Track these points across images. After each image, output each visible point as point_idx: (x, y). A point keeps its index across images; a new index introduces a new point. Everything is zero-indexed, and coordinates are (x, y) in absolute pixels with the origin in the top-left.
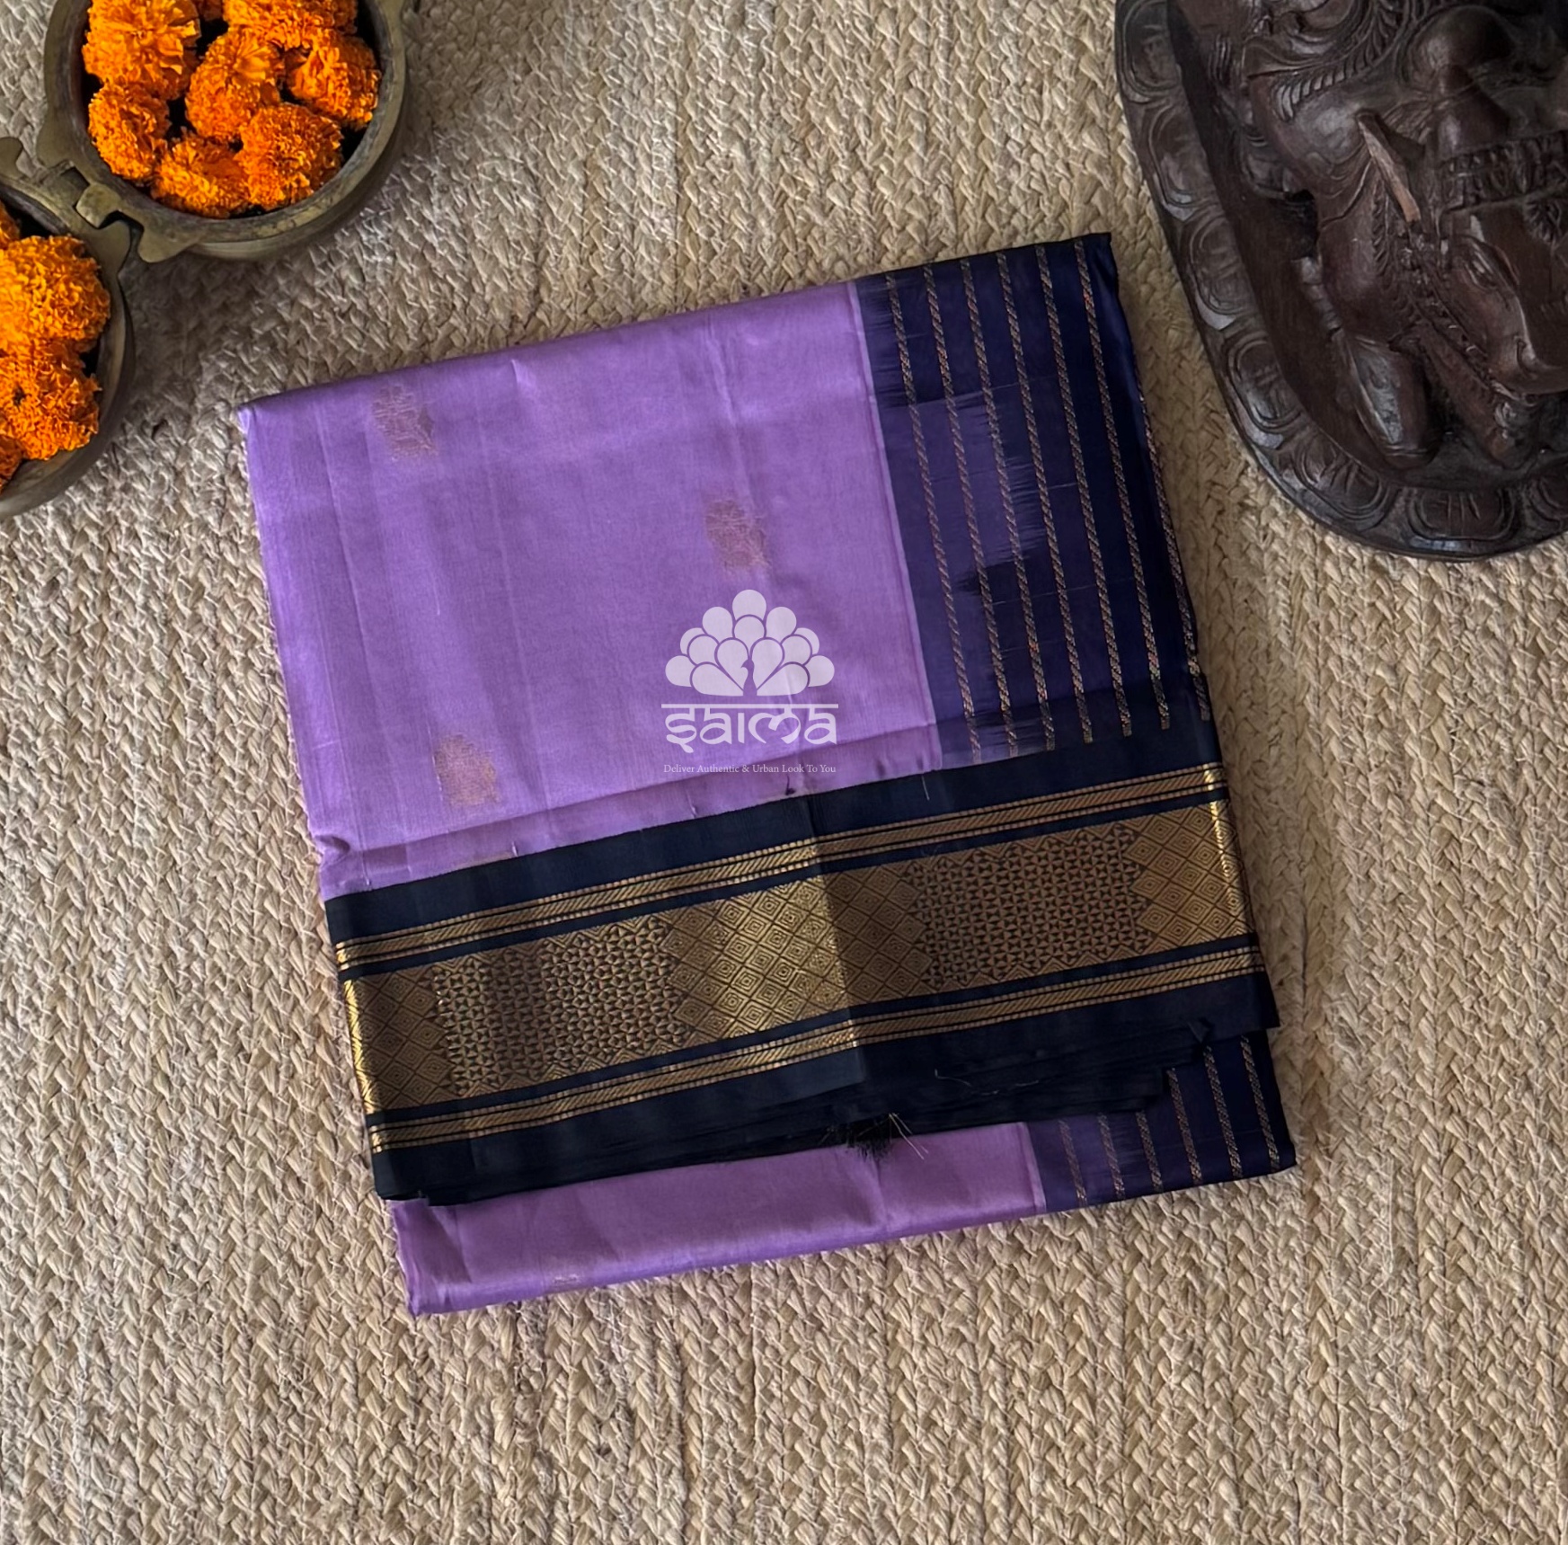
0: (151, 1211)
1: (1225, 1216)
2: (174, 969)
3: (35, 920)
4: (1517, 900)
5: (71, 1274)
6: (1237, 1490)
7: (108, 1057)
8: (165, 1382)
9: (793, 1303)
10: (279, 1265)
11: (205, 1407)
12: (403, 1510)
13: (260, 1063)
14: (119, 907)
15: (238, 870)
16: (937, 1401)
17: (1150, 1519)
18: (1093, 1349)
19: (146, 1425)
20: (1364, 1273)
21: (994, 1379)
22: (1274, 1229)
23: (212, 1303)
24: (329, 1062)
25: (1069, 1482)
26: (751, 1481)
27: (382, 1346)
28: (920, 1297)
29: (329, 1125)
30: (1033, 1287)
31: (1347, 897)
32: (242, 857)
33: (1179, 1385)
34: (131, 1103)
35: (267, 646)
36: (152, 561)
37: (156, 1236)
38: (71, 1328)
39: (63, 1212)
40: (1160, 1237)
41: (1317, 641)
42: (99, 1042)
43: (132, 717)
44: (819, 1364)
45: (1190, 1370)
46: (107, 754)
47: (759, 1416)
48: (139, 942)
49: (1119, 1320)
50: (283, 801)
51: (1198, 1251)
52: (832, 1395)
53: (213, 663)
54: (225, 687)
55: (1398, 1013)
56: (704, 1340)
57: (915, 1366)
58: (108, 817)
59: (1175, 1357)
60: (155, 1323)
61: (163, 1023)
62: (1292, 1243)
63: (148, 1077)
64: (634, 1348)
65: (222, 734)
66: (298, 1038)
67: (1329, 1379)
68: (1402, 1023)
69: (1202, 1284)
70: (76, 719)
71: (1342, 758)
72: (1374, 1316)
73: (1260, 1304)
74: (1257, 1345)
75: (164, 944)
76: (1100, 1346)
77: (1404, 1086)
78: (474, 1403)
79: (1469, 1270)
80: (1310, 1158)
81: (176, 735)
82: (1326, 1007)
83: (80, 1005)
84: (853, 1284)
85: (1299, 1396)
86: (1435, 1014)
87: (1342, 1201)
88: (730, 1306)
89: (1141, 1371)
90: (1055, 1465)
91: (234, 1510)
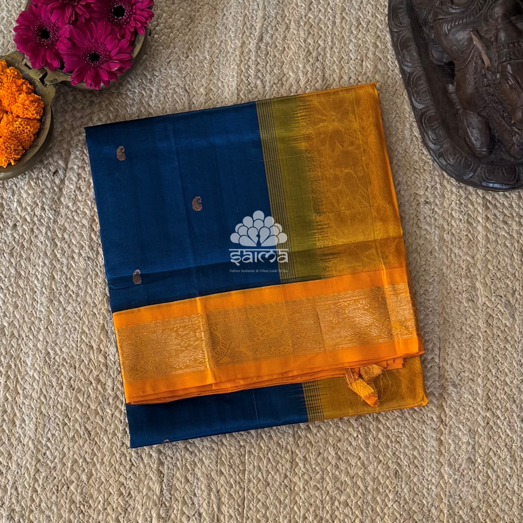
0: (37, 442)
2: (50, 358)
4: (512, 337)
5: (8, 463)
7: (25, 388)
8: (37, 501)
9: (260, 476)
10: (80, 461)
11: (51, 510)
13: (78, 391)
14: (31, 337)
15: (73, 325)
16: (308, 510)
18: (364, 494)
19: (29, 515)
20: (457, 466)
21: (328, 503)
22: (427, 452)
23: (56, 474)
24: (102, 391)
27: (114, 490)
28: (304, 474)
29: (101, 413)
30: (343, 472)
31: (454, 336)
32: (75, 321)
33: (392, 505)
34: (32, 404)
35: (87, 248)
36: (49, 218)
37: (38, 451)
38: (6, 482)
39: (6, 442)
40: (388, 455)
41: (448, 247)
42: (22, 383)
43: (39, 272)
45: (396, 501)
46: (29, 285)
47: (245, 515)
48: (38, 349)
49: (371, 483)
50: (88, 299)
51: (401, 460)
52: (271, 507)
53: (68, 254)
54: (72, 262)
55: (471, 376)
56: (228, 489)
57: (301, 498)
58: (29, 306)
59: (391, 496)
60: (37, 481)
61: (45, 378)
62: (433, 457)
63: (38, 395)
64: (203, 491)
65: (70, 278)
66: (92, 383)
67: (443, 504)
68: (472, 380)
69: (402, 471)
71: (454, 288)
72: (460, 481)
73: (421, 478)
74: (419, 492)
75: (47, 350)
76: (366, 492)
77: (473, 401)
78: (145, 510)
79: (492, 465)
80: (439, 427)
81: (54, 278)
82: (446, 374)
83: (16, 370)
84: (281, 471)
85: (433, 510)
86: (483, 376)
87: (450, 441)
88: (237, 477)
89: (379, 501)
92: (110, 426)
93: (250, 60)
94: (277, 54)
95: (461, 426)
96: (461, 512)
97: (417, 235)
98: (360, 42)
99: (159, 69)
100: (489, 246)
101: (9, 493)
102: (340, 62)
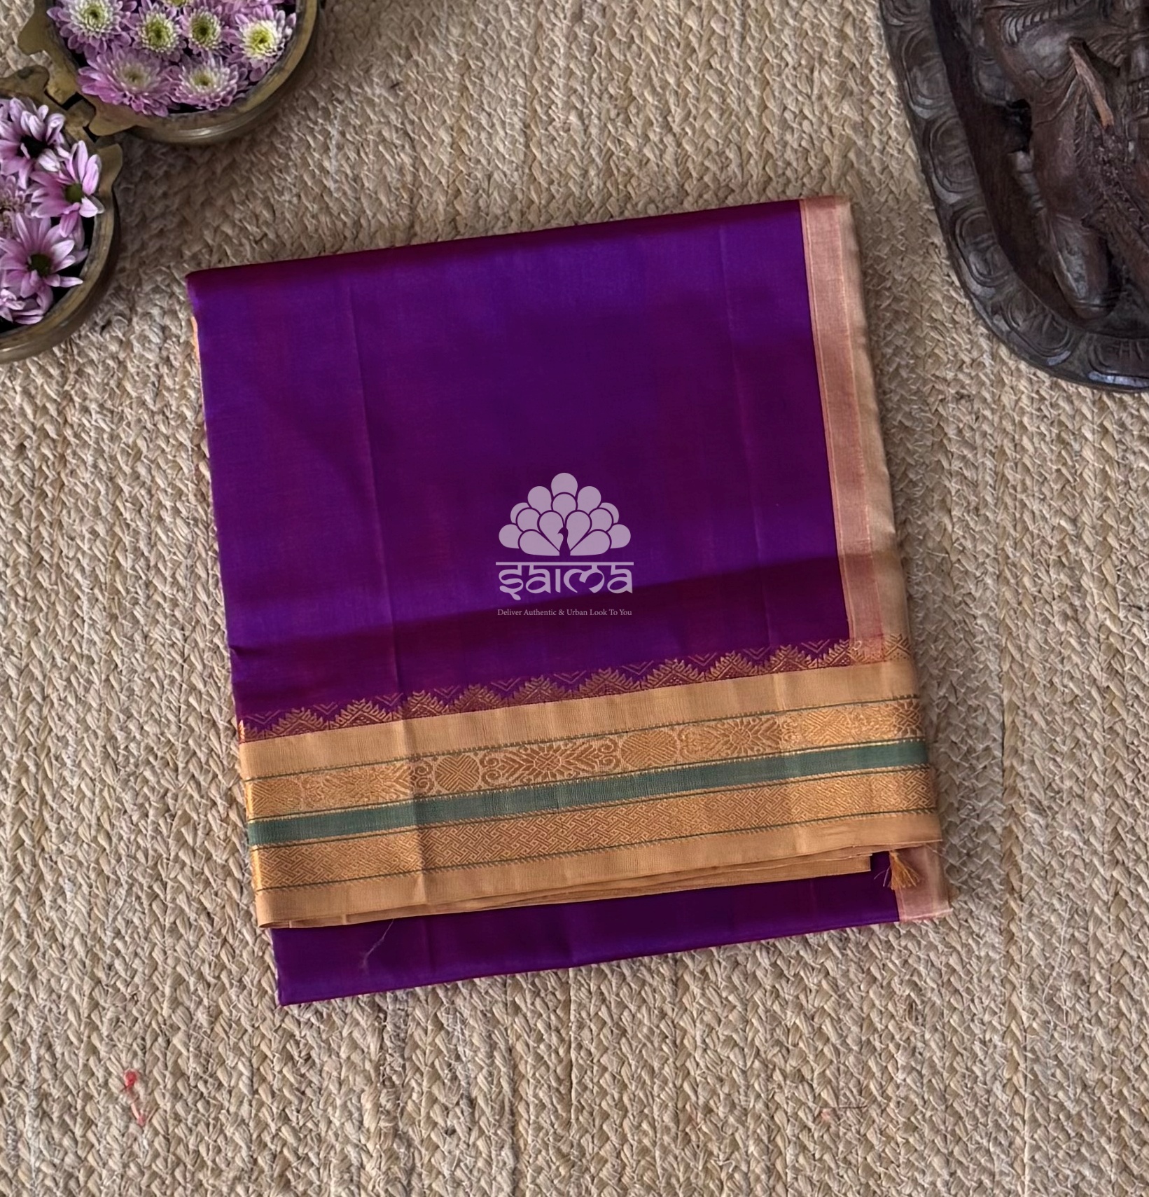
0: (92, 939)
1: (940, 947)
2: (116, 749)
3: (4, 710)
5: (28, 989)
6: (948, 1162)
7: (62, 818)
8: (100, 1074)
9: (603, 1014)
10: (192, 981)
11: (131, 1093)
12: (290, 1176)
13: (182, 821)
14: (71, 701)
15: (168, 672)
16: (714, 1093)
17: (879, 1186)
18: (836, 1050)
19: (84, 1107)
20: (1048, 991)
21: (759, 1076)
22: (979, 958)
23: (138, 1010)
24: (239, 824)
25: (817, 1156)
26: (568, 1154)
27: (274, 1046)
29: (237, 874)
30: (790, 1005)
31: (1035, 699)
32: (171, 662)
33: (904, 1080)
34: (80, 855)
35: (191, 496)
36: (100, 430)
37: (96, 959)
38: (26, 1032)
39: (23, 940)
40: (890, 965)
41: (1015, 499)
42: (55, 806)
43: (84, 553)
44: (623, 1061)
45: (913, 1069)
46: (62, 580)
47: (574, 1102)
48: (87, 728)
49: (855, 1029)
50: (204, 618)
51: (920, 975)
52: (632, 1087)
53: (148, 510)
54: (159, 530)
55: (1076, 789)
56: (532, 1043)
57: (698, 1064)
58: (63, 631)
59: (901, 1059)
60: (93, 1026)
61: (106, 794)
62: (992, 969)
63: (93, 832)
64: (475, 1050)
65: (156, 565)
66: (214, 804)
67: (1020, 1075)
68: (1079, 796)
69: (923, 1002)
70: (39, 554)
71: (1033, 590)
72: (1056, 1026)
73: (967, 1017)
74: (965, 1049)
75: (107, 729)
76: (842, 1049)
77: (1081, 844)
78: (347, 1094)
79: (1129, 987)
80: (1007, 902)
81: (118, 566)
82: (1020, 785)
83: (40, 778)
84: (650, 1001)
85: (997, 1088)
86: (1104, 787)
87: (1031, 935)
88: (553, 1017)
89: (874, 1069)
90: (806, 1142)
91: (155, 1175)
93: (554, 67)
94: (615, 52)
95: (1055, 902)
96: (1061, 1094)
97: (942, 468)
98: (807, 25)
99: (346, 85)
100: (1109, 494)
101: (34, 1057)
102: (761, 72)
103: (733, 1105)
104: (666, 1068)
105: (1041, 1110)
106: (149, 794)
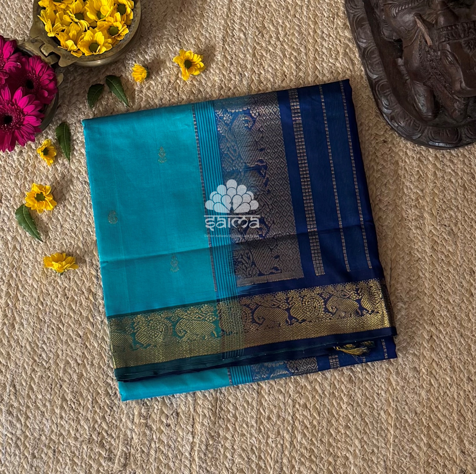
0: (33, 344)
2: (47, 269)
3: (5, 253)
4: (455, 261)
5: (7, 363)
6: (361, 442)
7: (25, 296)
8: (33, 397)
10: (72, 363)
11: (45, 405)
12: (104, 441)
13: (71, 300)
14: (31, 250)
15: (69, 241)
17: (334, 451)
19: (26, 411)
20: (404, 374)
21: (290, 405)
23: (50, 373)
24: (93, 301)
25: (310, 438)
26: (214, 436)
27: (102, 389)
32: (71, 237)
33: (346, 408)
34: (30, 310)
35: (84, 173)
37: (35, 352)
38: (6, 380)
39: (6, 343)
42: (22, 291)
45: (350, 404)
47: (217, 414)
48: (37, 261)
49: (328, 388)
50: (84, 220)
51: (354, 367)
52: (240, 408)
53: (67, 178)
55: (418, 295)
57: (266, 400)
59: (346, 400)
60: (32, 378)
63: (36, 302)
66: (83, 293)
67: (391, 408)
68: (419, 298)
69: (355, 377)
70: (24, 193)
71: (405, 216)
72: (406, 388)
73: (372, 383)
74: (371, 396)
76: (323, 395)
77: (419, 317)
78: (129, 409)
79: (435, 374)
82: (396, 292)
83: (17, 280)
85: (382, 413)
86: (428, 294)
89: (335, 404)
90: (306, 432)
91: (51, 439)
92: (100, 331)
94: (259, 11)
95: (408, 339)
96: (406, 416)
97: (374, 169)
100: (436, 181)
101: (8, 390)
103: (279, 417)
104: (254, 402)
105: (399, 422)
106: (59, 289)
